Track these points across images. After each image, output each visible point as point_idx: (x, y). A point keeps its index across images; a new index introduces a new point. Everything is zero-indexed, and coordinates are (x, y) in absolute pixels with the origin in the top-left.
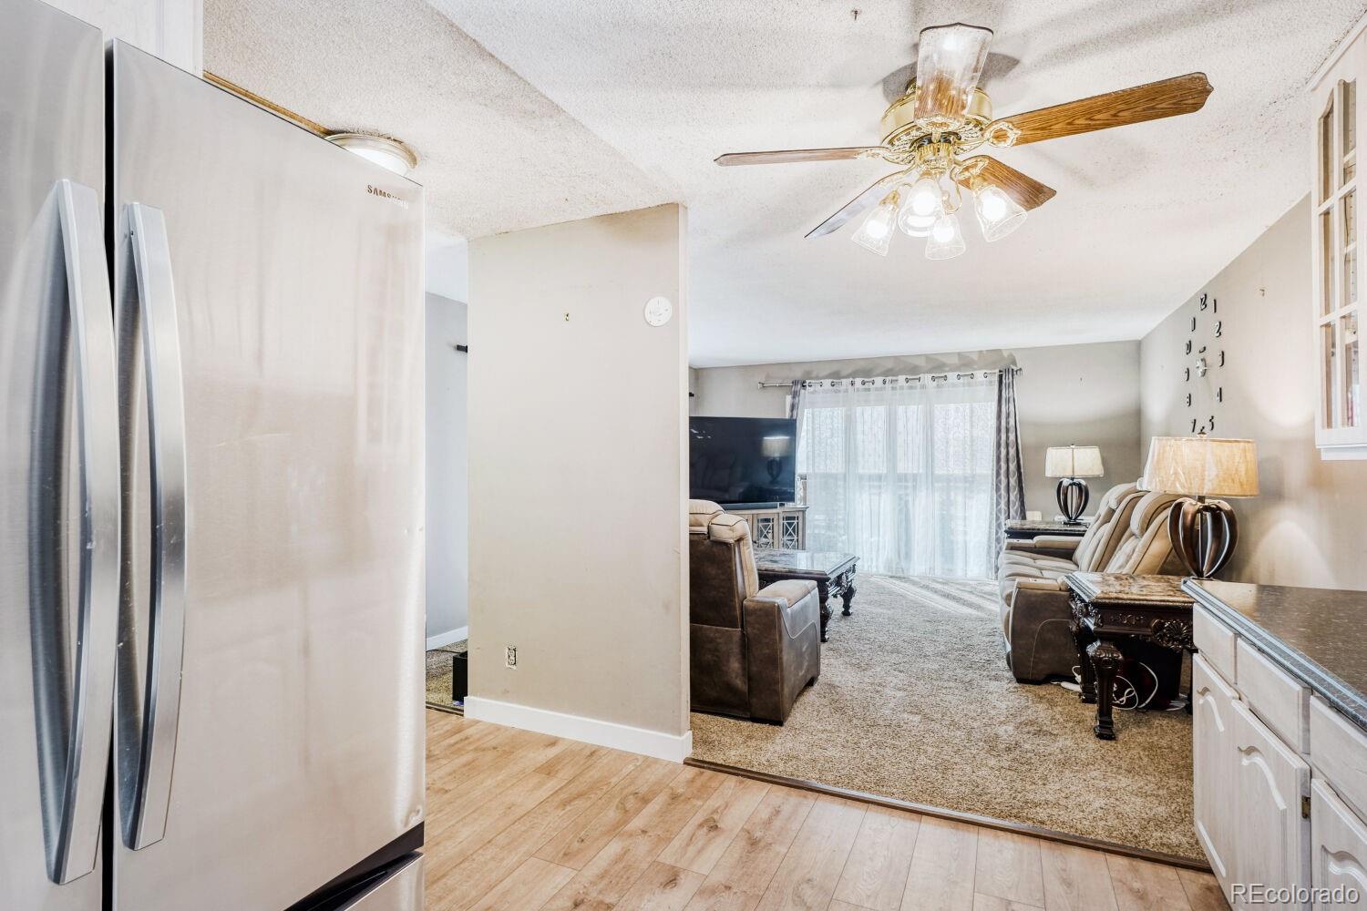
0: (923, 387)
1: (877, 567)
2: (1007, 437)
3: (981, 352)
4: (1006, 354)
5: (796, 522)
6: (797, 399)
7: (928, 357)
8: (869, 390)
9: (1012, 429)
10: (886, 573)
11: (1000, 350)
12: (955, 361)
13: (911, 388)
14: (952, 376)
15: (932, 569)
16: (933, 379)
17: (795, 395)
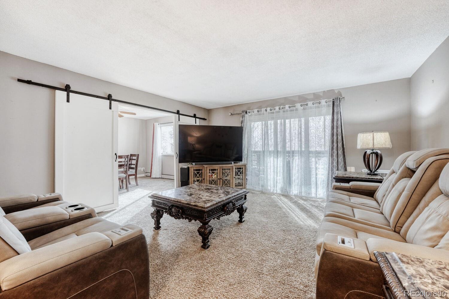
0: (297, 110)
1: (276, 190)
2: (337, 131)
3: (324, 91)
4: (336, 92)
5: (241, 170)
6: (244, 118)
7: (300, 97)
8: (273, 113)
9: (340, 127)
10: (280, 193)
11: (334, 90)
12: (312, 97)
13: (291, 111)
14: (310, 104)
15: (301, 192)
16: (301, 106)
17: (243, 117)
